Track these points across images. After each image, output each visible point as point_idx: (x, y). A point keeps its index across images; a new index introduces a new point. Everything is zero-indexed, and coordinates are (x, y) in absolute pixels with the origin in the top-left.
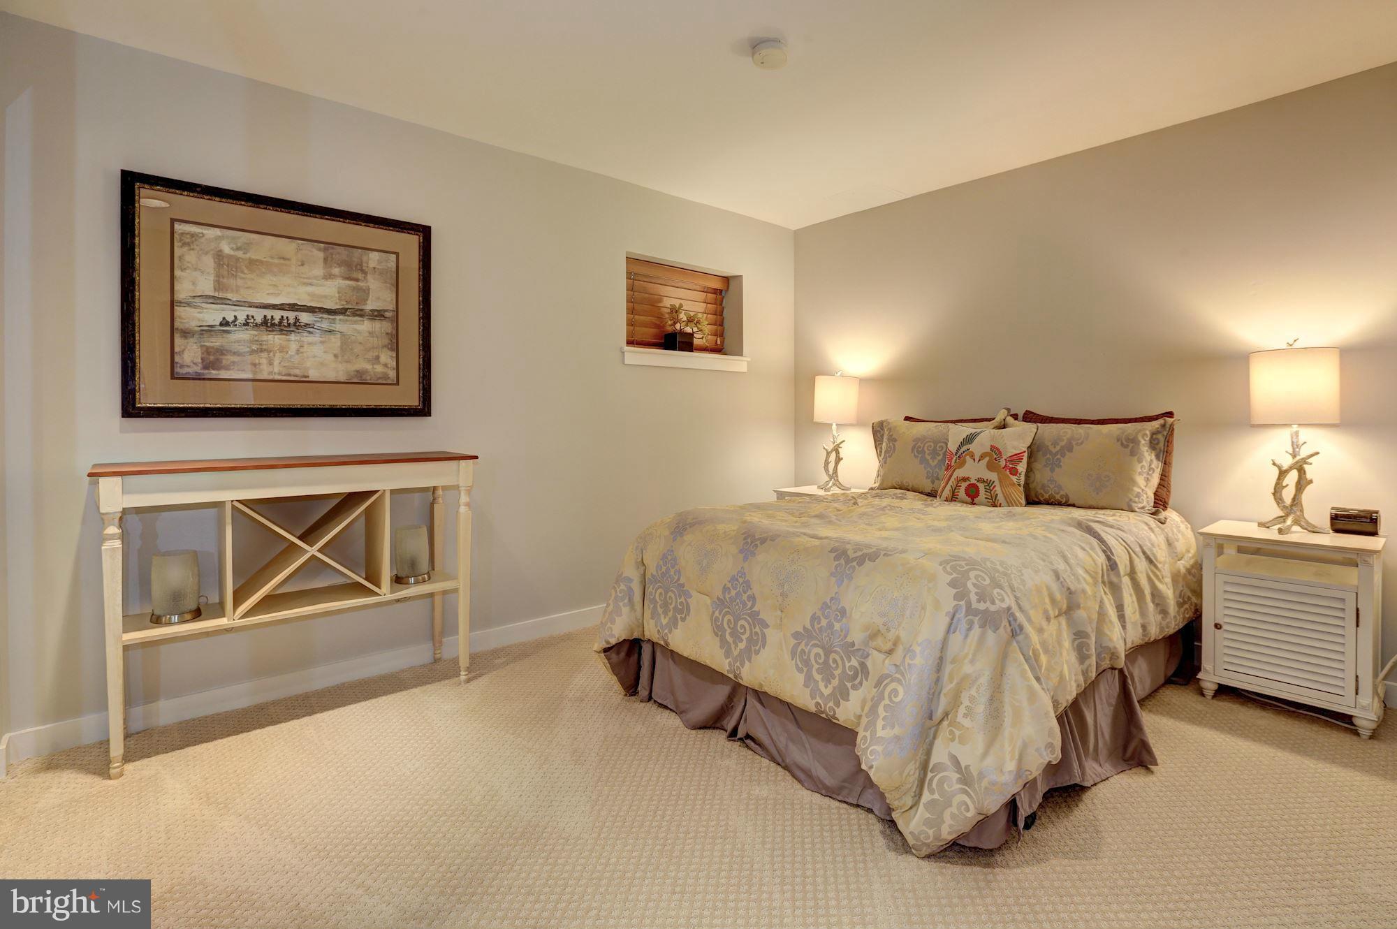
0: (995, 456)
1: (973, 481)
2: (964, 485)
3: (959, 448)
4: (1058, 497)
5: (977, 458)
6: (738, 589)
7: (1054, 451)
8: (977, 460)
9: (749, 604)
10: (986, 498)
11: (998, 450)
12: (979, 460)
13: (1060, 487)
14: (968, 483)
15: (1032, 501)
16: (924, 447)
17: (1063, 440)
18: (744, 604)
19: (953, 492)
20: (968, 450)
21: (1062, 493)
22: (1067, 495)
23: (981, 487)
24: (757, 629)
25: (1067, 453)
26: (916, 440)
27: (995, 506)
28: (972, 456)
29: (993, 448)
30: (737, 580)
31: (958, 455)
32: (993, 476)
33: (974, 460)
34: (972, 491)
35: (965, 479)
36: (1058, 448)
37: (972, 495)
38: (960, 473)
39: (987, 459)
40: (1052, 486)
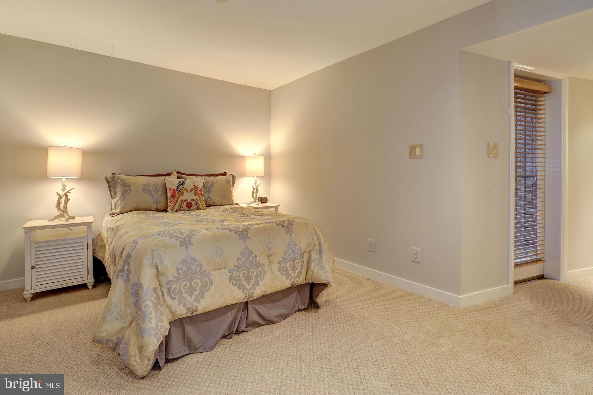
0: (196, 190)
1: (189, 201)
2: (186, 203)
3: (178, 187)
4: (211, 203)
5: (189, 191)
6: (246, 256)
7: (208, 186)
8: (189, 192)
9: (254, 260)
10: (195, 207)
11: (197, 187)
12: (190, 192)
13: (212, 200)
14: (187, 202)
15: (208, 205)
16: (150, 188)
17: (210, 182)
18: (251, 261)
19: (180, 207)
20: (183, 188)
21: (213, 201)
22: (214, 202)
23: (193, 202)
24: (260, 269)
25: (213, 187)
26: (144, 185)
27: (199, 210)
28: (187, 190)
29: (194, 186)
30: (245, 252)
31: (179, 190)
32: (196, 198)
33: (188, 192)
34: (189, 205)
35: (185, 201)
36: (209, 185)
37: (189, 206)
38: (182, 198)
39: (194, 191)
40: (209, 200)
